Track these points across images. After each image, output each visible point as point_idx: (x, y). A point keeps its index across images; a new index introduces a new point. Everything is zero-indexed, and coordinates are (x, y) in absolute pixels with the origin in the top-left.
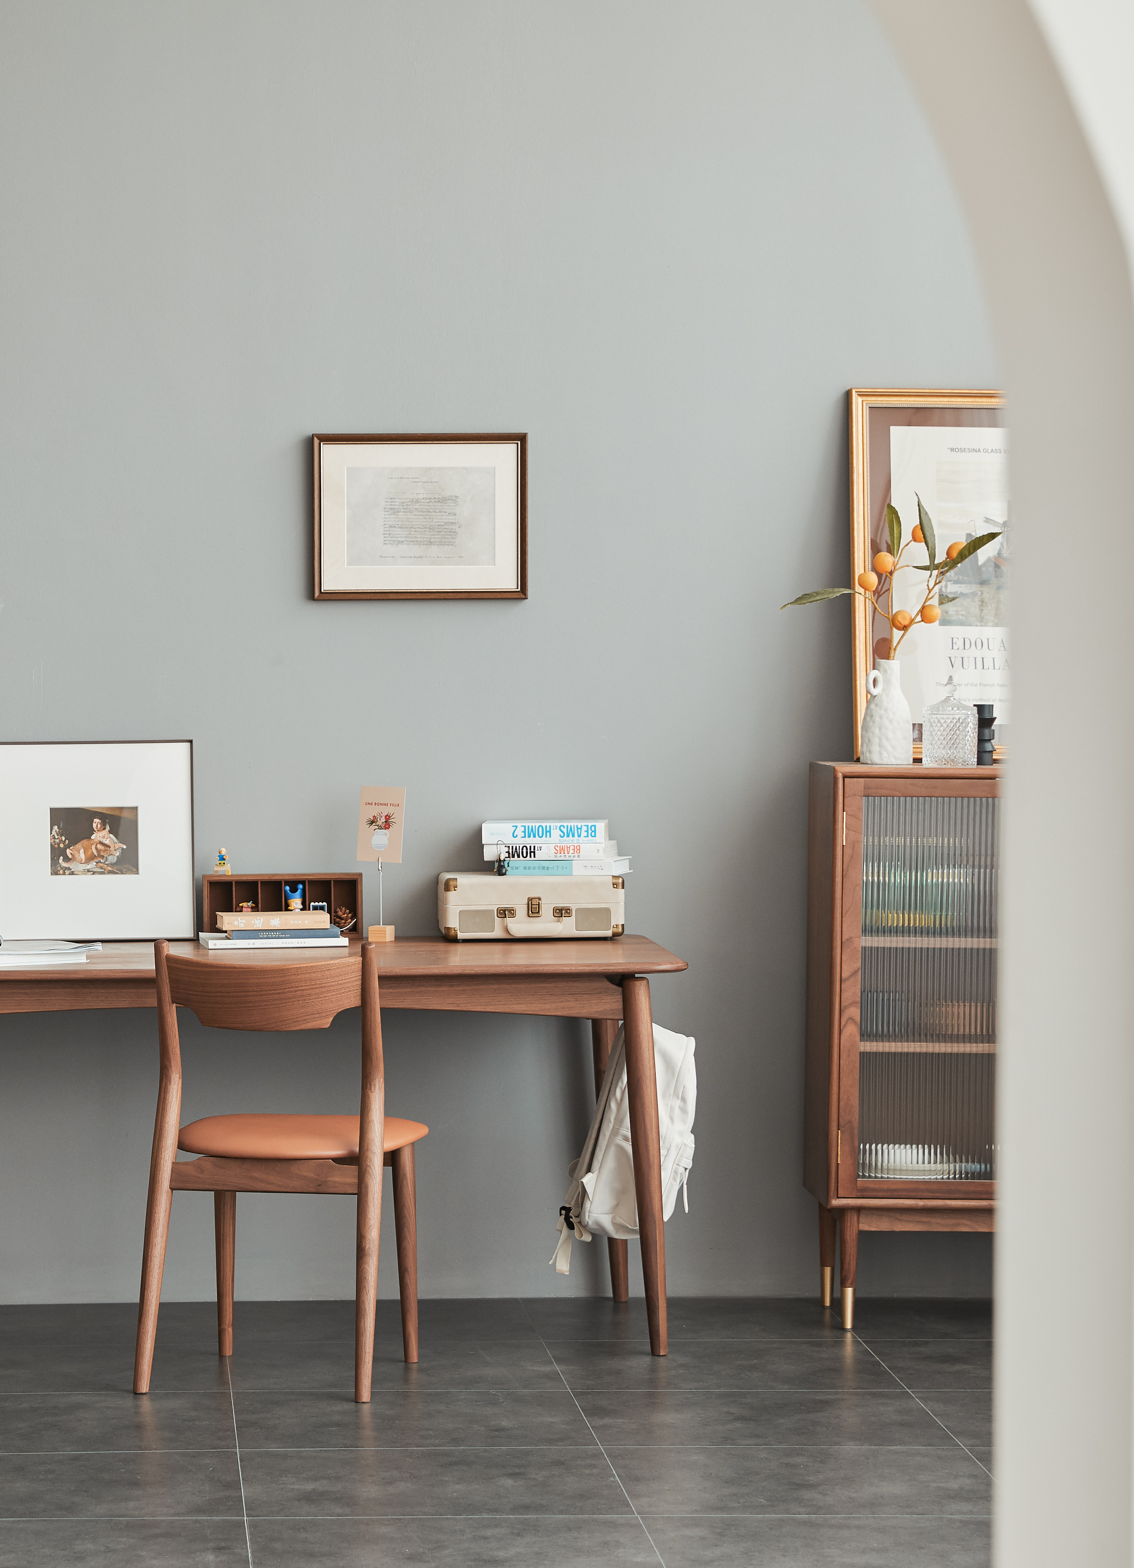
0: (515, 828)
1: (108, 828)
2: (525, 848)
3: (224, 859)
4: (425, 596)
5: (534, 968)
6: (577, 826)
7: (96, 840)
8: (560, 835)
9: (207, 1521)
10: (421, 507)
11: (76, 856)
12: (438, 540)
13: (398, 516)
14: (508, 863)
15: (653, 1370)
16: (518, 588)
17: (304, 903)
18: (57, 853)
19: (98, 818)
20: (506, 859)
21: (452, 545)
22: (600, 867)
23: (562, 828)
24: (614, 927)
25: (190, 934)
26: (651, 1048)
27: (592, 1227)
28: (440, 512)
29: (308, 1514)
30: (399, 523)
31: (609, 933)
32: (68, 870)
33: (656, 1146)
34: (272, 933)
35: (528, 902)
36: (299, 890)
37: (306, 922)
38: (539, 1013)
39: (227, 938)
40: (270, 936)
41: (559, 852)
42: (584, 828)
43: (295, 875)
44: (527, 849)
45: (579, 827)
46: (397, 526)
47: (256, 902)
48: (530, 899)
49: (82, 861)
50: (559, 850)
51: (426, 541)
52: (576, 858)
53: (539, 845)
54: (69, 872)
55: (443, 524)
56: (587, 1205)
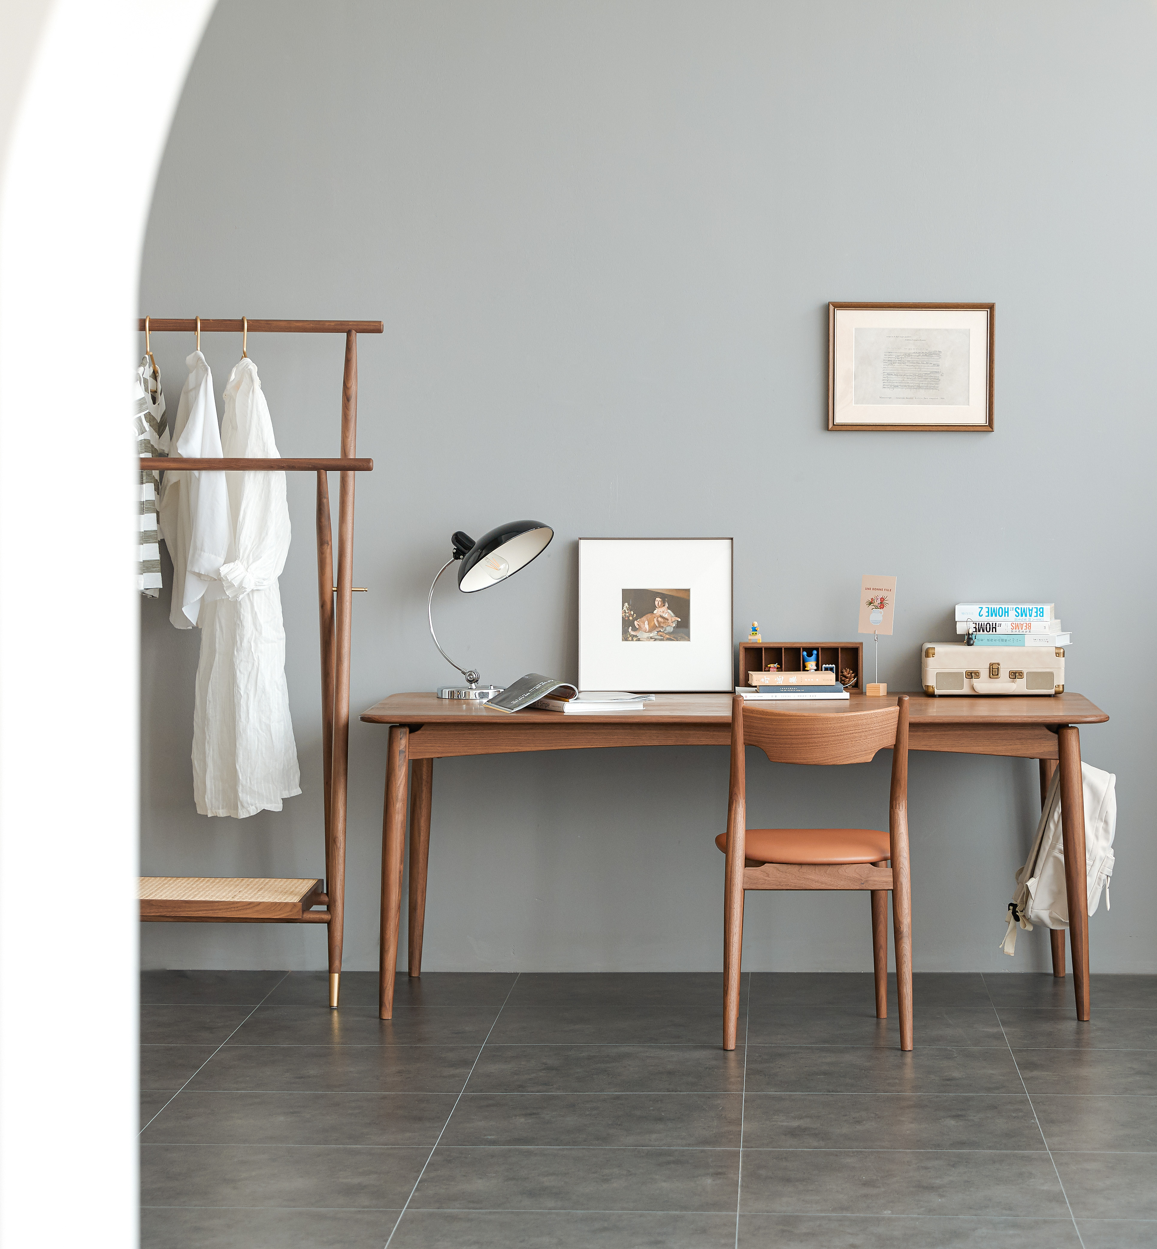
0: (981, 609)
1: (667, 605)
2: (988, 625)
3: (756, 631)
4: (914, 429)
5: (989, 719)
6: (1029, 608)
7: (657, 615)
8: (1016, 615)
9: (711, 1151)
10: (912, 359)
11: (642, 626)
12: (925, 385)
13: (894, 367)
14: (975, 636)
15: (1079, 1032)
16: (986, 423)
17: (817, 665)
18: (627, 623)
19: (659, 597)
20: (973, 633)
21: (936, 389)
22: (1046, 640)
23: (1017, 609)
24: (1056, 687)
25: (729, 688)
26: (1080, 782)
27: (1033, 920)
28: (927, 363)
29: (791, 1147)
30: (895, 372)
31: (1052, 692)
32: (636, 637)
33: (1083, 858)
34: (791, 688)
35: (990, 666)
36: (814, 655)
37: (817, 680)
38: (993, 754)
39: (757, 692)
40: (789, 690)
41: (1014, 628)
42: (1035, 610)
43: (811, 643)
44: (990, 625)
45: (1031, 609)
46: (893, 374)
47: (780, 664)
48: (991, 665)
49: (646, 631)
50: (1014, 627)
51: (915, 386)
52: (1028, 633)
53: (999, 623)
54: (636, 638)
55: (929, 373)
56: (1030, 902)
